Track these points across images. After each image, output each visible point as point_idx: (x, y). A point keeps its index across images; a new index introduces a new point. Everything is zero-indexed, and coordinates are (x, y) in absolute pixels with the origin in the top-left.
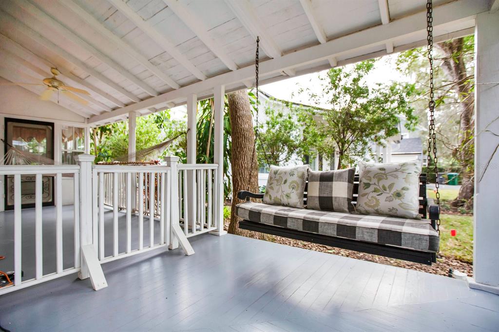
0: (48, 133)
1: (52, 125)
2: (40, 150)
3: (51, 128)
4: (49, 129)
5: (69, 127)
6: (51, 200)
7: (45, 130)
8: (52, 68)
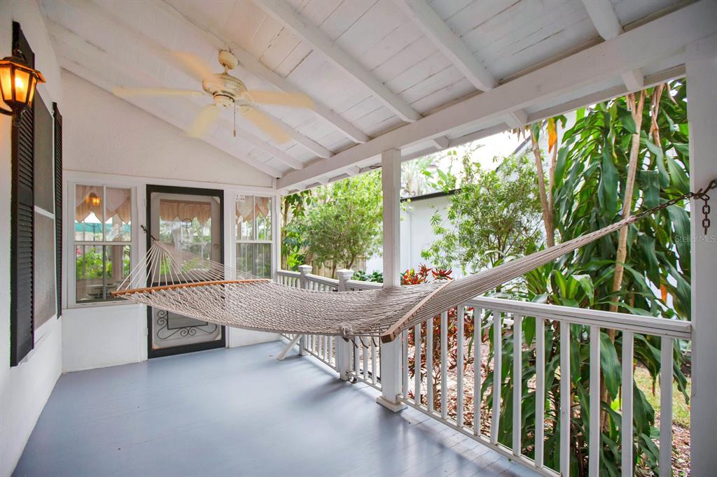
0: (215, 209)
1: (220, 193)
2: (204, 232)
3: (218, 199)
4: (215, 201)
5: (247, 197)
6: (219, 338)
7: (209, 204)
8: (221, 51)
